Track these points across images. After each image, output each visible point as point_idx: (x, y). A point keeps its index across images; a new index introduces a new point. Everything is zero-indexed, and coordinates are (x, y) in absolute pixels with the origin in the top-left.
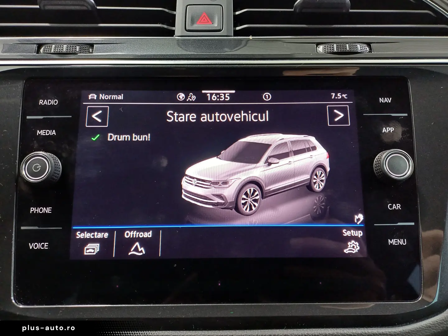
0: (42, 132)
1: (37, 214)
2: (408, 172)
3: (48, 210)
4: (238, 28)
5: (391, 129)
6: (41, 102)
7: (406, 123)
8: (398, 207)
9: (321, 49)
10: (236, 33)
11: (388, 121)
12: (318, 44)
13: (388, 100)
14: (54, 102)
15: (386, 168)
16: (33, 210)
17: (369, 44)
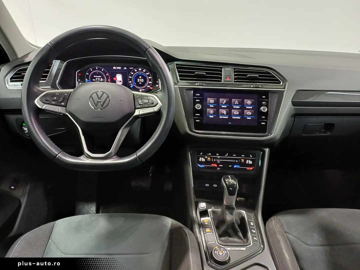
0: (197, 100)
1: (197, 115)
2: (266, 111)
3: (199, 115)
4: (235, 81)
5: (264, 103)
6: (196, 95)
7: (268, 102)
8: (264, 117)
9: (252, 86)
10: (235, 82)
11: (264, 101)
12: (251, 85)
13: (264, 97)
14: (199, 95)
15: (262, 109)
16: (196, 114)
17: (262, 85)
